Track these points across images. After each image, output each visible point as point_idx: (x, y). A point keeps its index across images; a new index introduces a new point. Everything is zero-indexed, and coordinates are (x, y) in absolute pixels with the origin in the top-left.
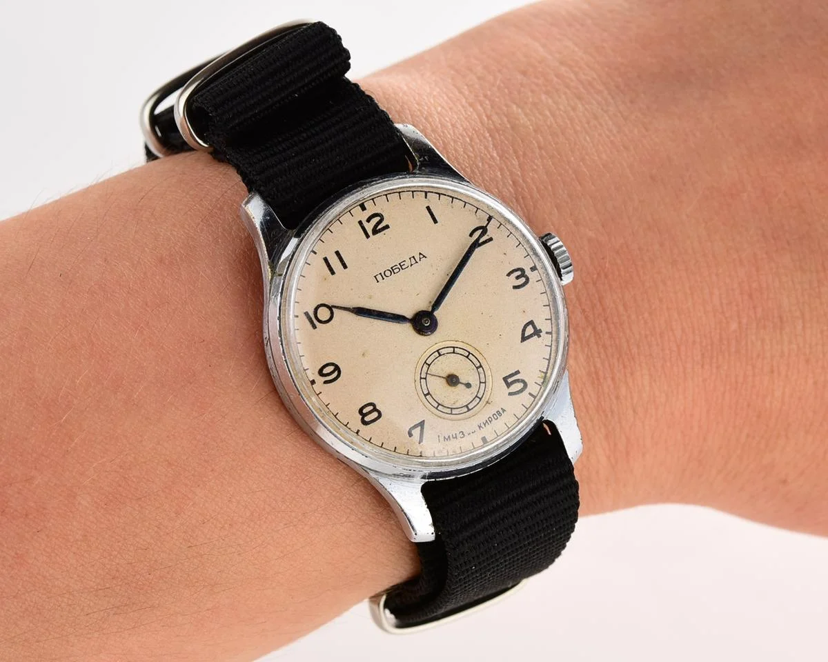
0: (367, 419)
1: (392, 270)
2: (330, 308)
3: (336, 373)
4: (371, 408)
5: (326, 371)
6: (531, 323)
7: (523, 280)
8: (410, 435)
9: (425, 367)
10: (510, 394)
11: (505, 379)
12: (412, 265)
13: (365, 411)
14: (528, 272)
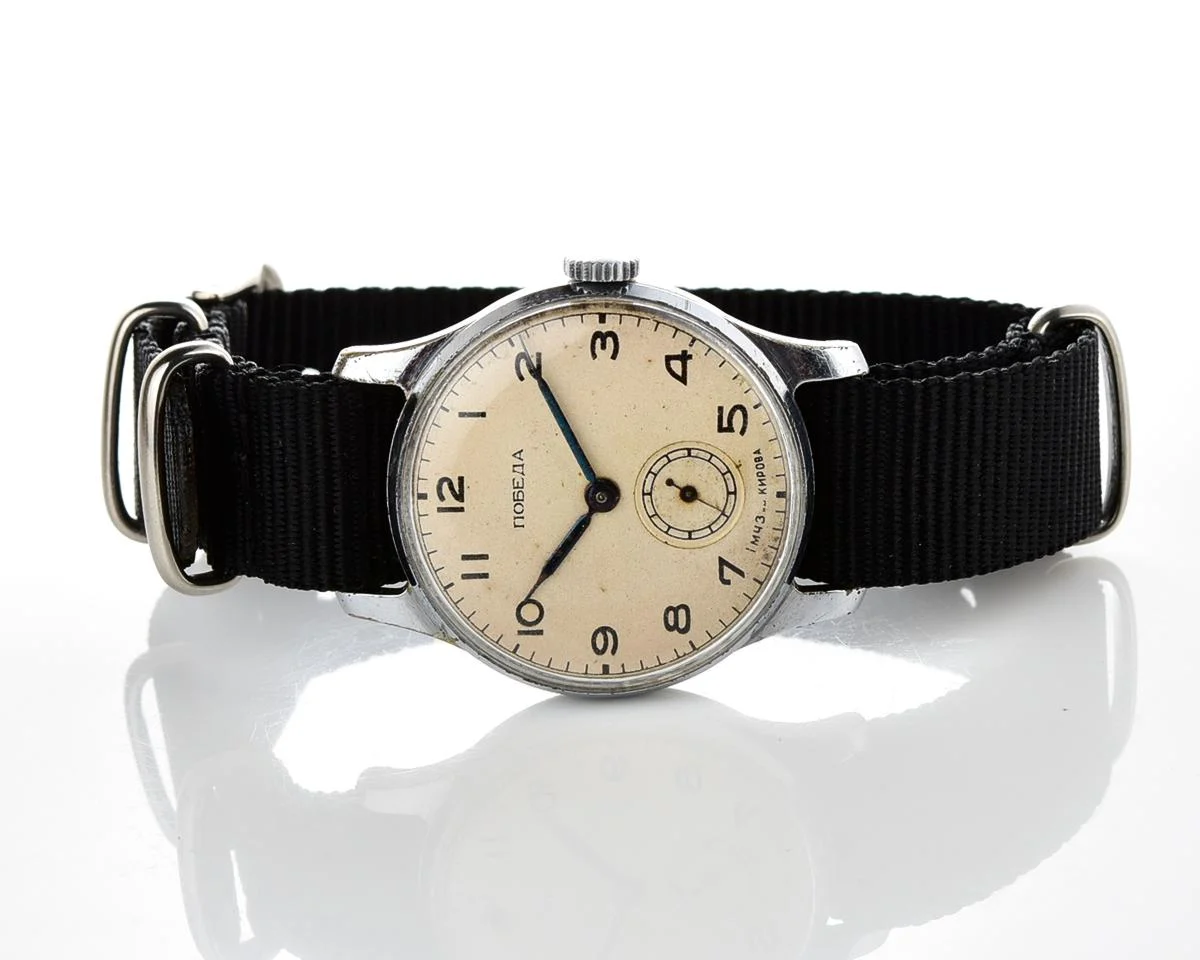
0: (682, 625)
1: (518, 501)
2: (528, 600)
3: (609, 635)
4: (671, 613)
5: (600, 646)
6: (668, 359)
7: (610, 340)
8: (727, 582)
9: (656, 520)
10: (743, 432)
11: (721, 429)
12: (523, 473)
13: (671, 623)
14: (604, 328)
